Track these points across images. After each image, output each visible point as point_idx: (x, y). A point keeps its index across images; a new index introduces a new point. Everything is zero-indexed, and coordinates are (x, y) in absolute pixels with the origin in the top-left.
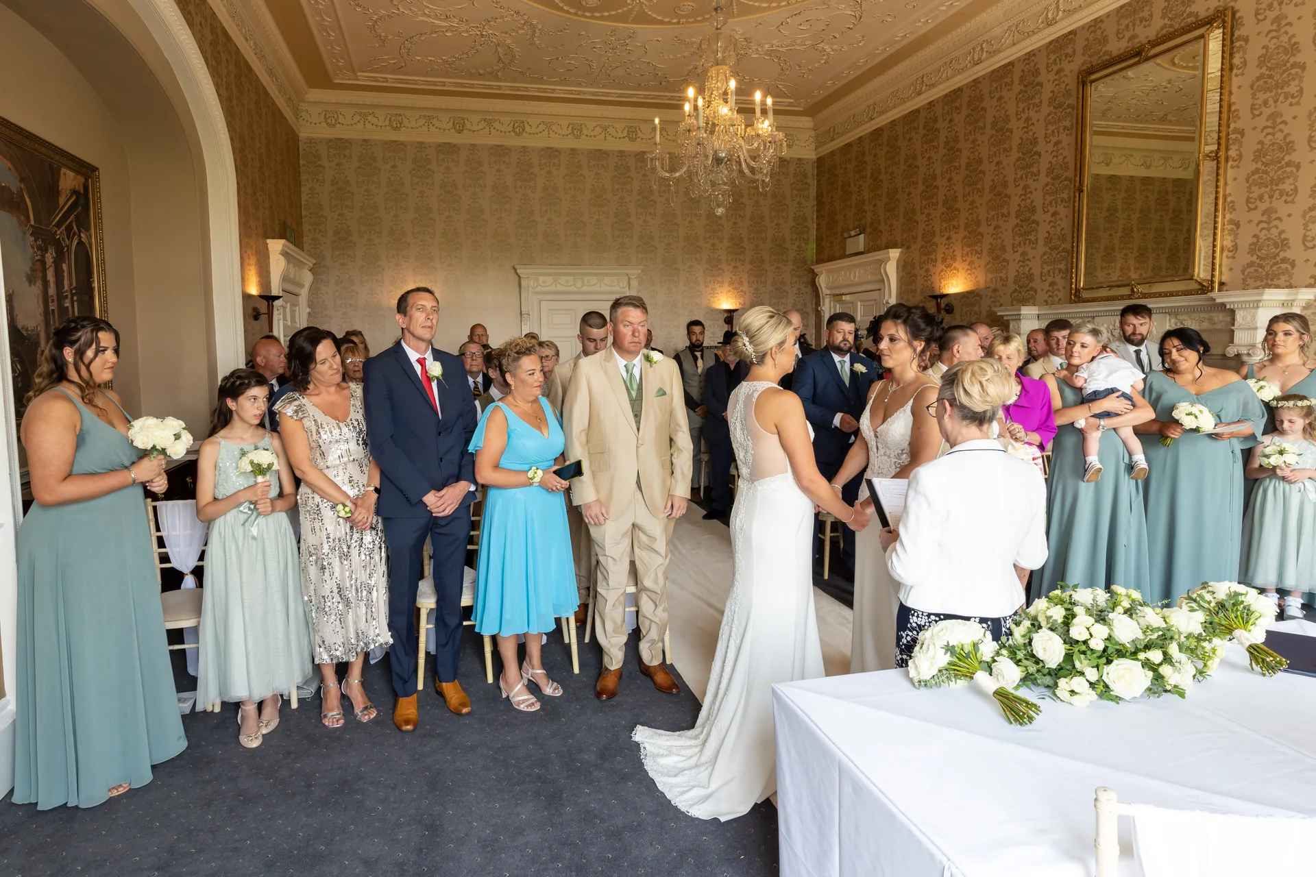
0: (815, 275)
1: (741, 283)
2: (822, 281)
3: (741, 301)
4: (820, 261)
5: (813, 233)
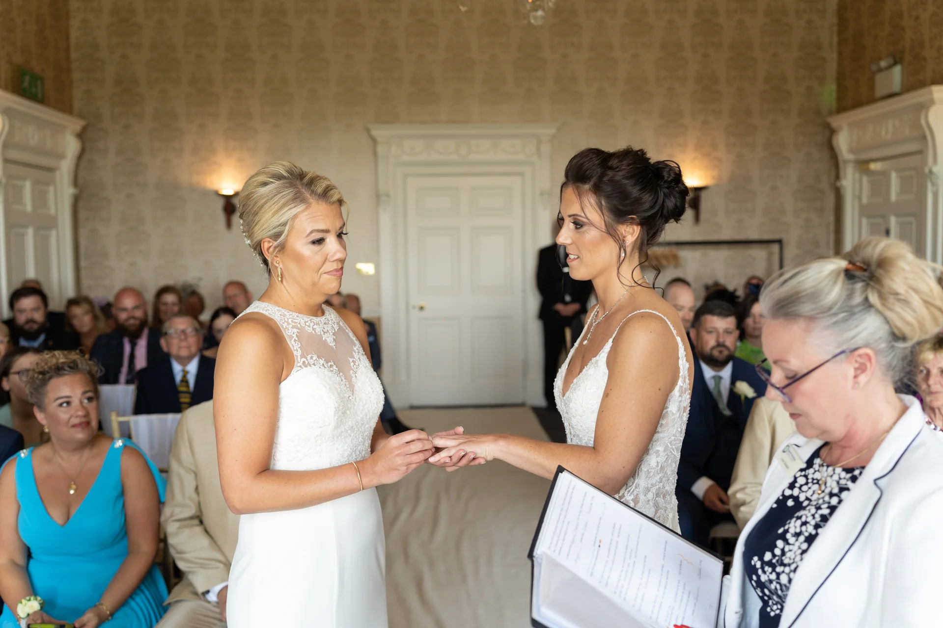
0: (832, 132)
1: (714, 147)
2: (843, 142)
3: (715, 173)
4: (842, 108)
5: (832, 68)
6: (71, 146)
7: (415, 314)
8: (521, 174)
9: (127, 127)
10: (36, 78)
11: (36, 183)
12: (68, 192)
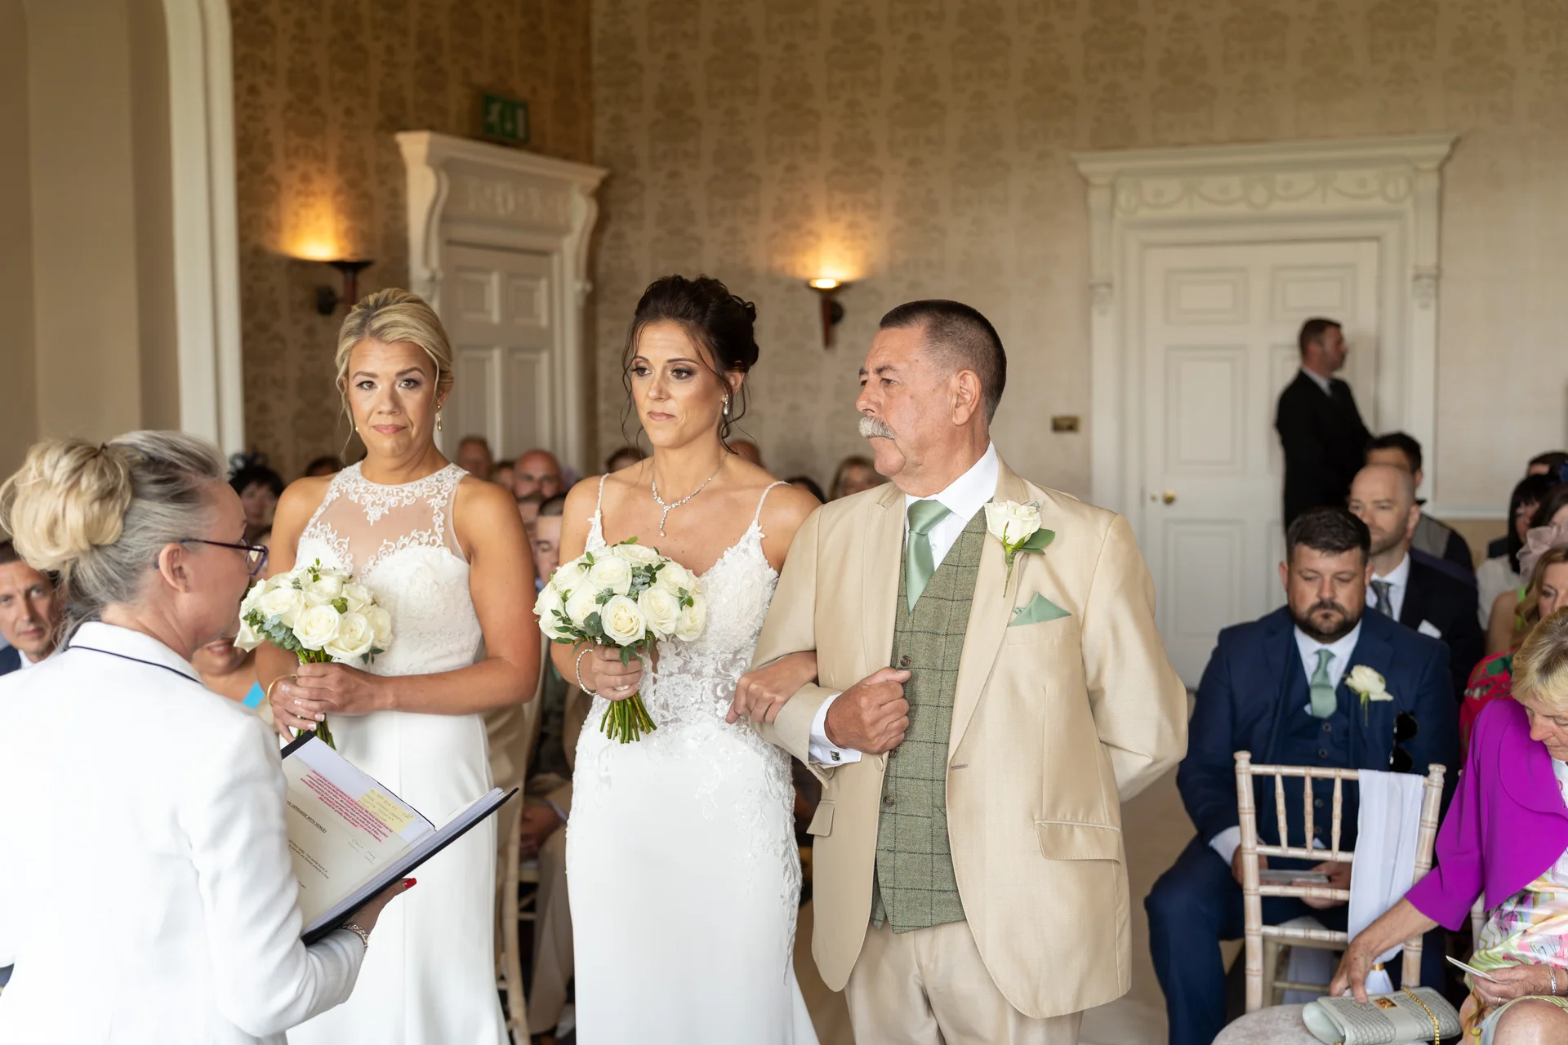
6: (581, 212)
7: (1157, 509)
8: (1376, 238)
9: (673, 175)
10: (512, 106)
11: (509, 277)
12: (573, 287)
